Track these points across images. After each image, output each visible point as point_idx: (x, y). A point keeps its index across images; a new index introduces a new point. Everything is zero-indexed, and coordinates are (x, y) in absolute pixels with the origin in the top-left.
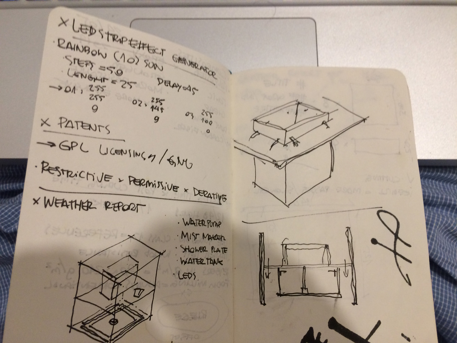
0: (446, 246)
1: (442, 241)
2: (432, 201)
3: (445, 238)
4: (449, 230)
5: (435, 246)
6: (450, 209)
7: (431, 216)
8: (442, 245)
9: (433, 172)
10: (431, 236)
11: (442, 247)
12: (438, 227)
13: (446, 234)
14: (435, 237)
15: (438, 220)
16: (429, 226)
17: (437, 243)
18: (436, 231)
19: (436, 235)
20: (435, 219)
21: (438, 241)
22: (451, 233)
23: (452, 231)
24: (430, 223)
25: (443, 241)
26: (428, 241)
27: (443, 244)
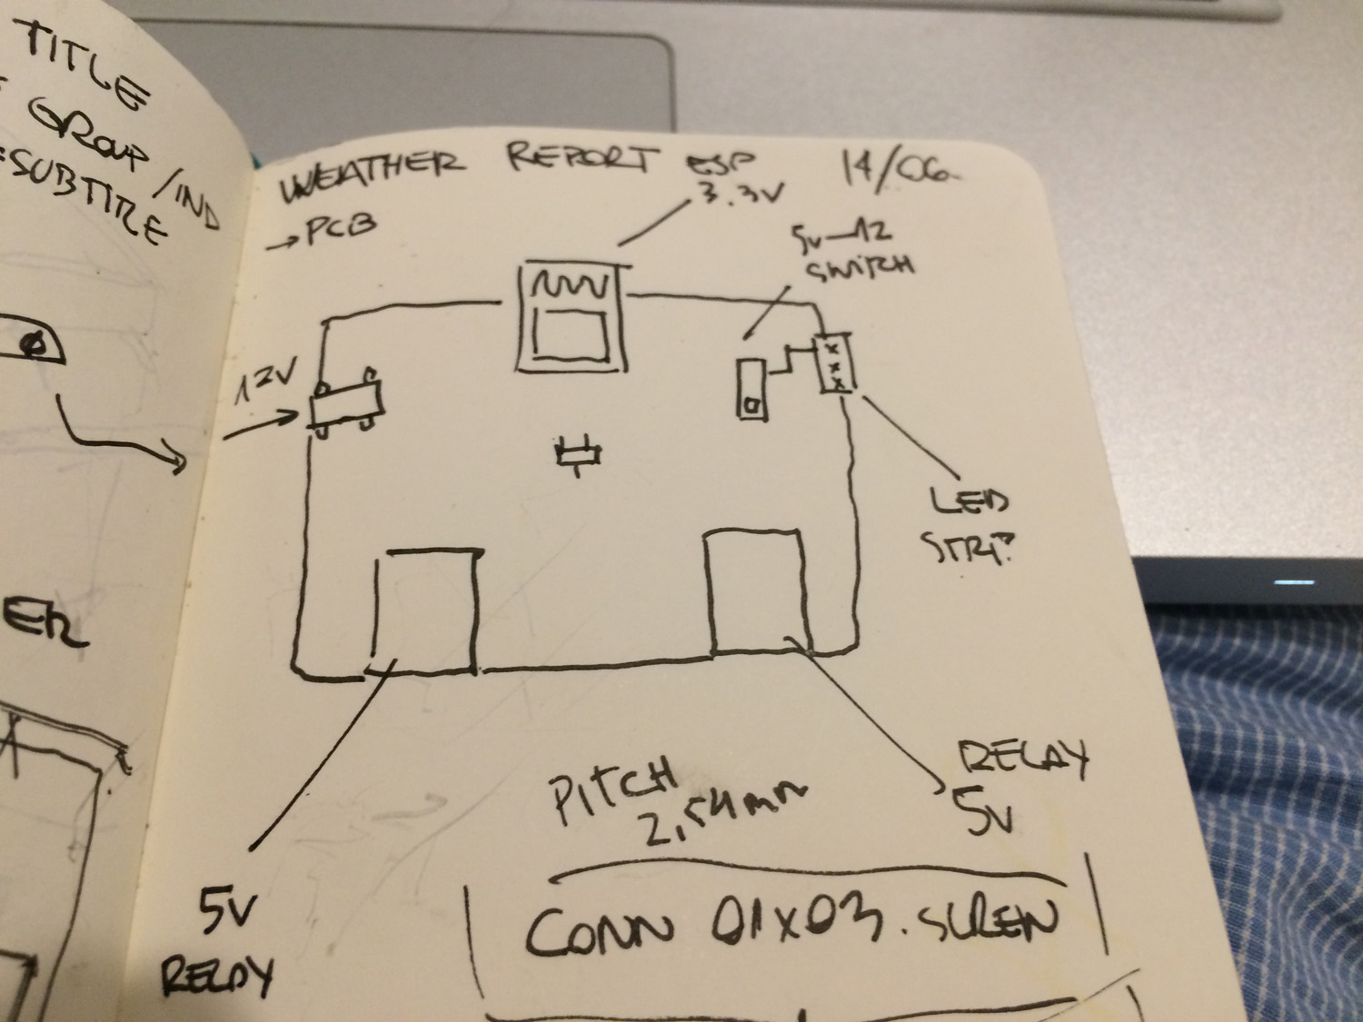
0: (1329, 990)
1: (1305, 963)
2: (1227, 761)
3: (1318, 949)
4: (1328, 906)
5: (1272, 987)
6: (1316, 803)
7: (1235, 832)
8: (1310, 983)
9: (1209, 635)
10: (1246, 934)
11: (1310, 993)
12: (1274, 885)
13: (1319, 928)
14: (1268, 936)
15: (1269, 851)
16: (1228, 883)
17: (1283, 970)
18: (1269, 904)
19: (1269, 925)
20: (1251, 844)
21: (1283, 960)
22: (1341, 919)
23: (1345, 907)
24: (1231, 863)
25: (1310, 961)
26: (1237, 962)
27: (1314, 979)
